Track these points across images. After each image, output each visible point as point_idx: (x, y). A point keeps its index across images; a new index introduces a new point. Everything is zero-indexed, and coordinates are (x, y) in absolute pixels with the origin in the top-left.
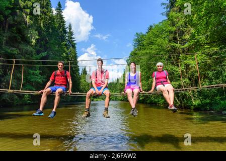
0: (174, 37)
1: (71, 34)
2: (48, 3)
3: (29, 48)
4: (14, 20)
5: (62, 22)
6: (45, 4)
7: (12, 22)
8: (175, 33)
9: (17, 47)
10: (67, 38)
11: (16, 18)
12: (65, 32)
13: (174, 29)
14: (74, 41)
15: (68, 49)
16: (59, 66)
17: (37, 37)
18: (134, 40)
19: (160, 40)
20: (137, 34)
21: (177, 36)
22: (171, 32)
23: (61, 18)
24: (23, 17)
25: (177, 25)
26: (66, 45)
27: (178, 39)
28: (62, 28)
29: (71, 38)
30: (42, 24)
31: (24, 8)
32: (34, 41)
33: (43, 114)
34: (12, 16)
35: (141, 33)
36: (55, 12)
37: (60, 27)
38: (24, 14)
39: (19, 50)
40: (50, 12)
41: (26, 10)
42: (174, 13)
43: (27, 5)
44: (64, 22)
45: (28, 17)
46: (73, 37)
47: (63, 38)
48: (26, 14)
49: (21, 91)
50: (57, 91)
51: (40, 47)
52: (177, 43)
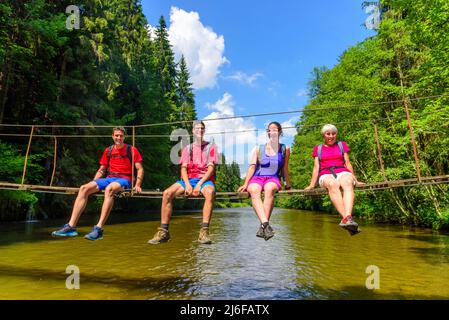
0: (391, 72)
1: (185, 75)
2: (139, 19)
3: (103, 106)
4: (75, 55)
5: (166, 54)
6: (134, 21)
7: (71, 59)
8: (394, 64)
9: (81, 105)
10: (177, 85)
11: (78, 51)
12: (173, 73)
13: (390, 54)
14: (191, 89)
15: (178, 105)
16: (114, 138)
17: (117, 85)
18: (310, 83)
19: (358, 80)
20: (316, 70)
21: (397, 69)
22: (383, 62)
23: (166, 46)
24: (91, 48)
25: (398, 46)
26: (175, 98)
27: (401, 75)
28: (167, 65)
29: (185, 84)
30: (129, 60)
31: (94, 31)
32: (111, 93)
33: (75, 234)
34: (72, 47)
35: (324, 68)
36: (153, 36)
37: (162, 63)
38: (93, 43)
39: (85, 109)
40: (144, 37)
41: (97, 35)
42: (391, 21)
43: (98, 26)
44: (172, 54)
45: (100, 47)
46: (188, 81)
47: (168, 85)
48: (97, 42)
49: (50, 187)
50: (108, 188)
51: (125, 104)
52: (398, 85)
